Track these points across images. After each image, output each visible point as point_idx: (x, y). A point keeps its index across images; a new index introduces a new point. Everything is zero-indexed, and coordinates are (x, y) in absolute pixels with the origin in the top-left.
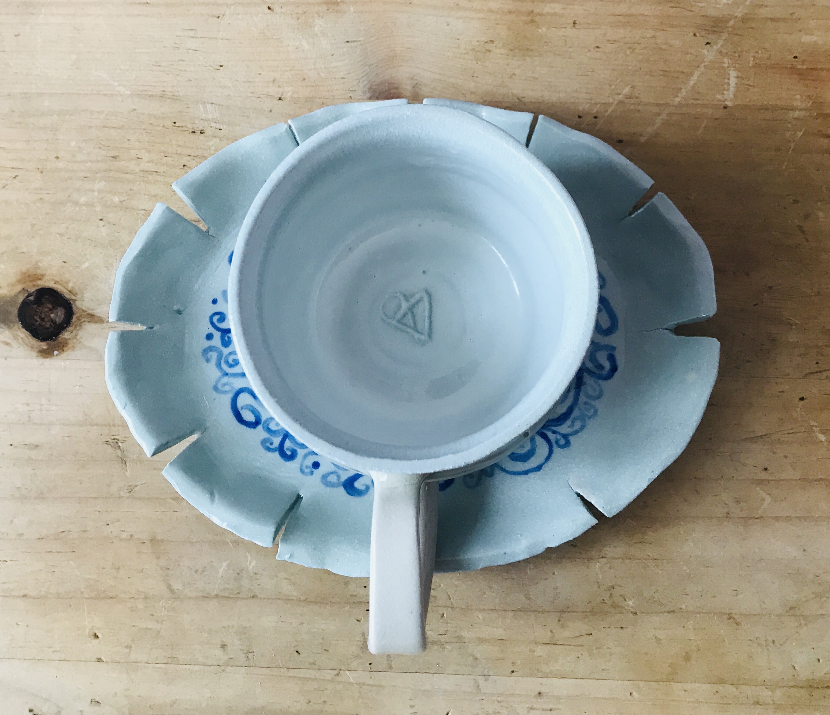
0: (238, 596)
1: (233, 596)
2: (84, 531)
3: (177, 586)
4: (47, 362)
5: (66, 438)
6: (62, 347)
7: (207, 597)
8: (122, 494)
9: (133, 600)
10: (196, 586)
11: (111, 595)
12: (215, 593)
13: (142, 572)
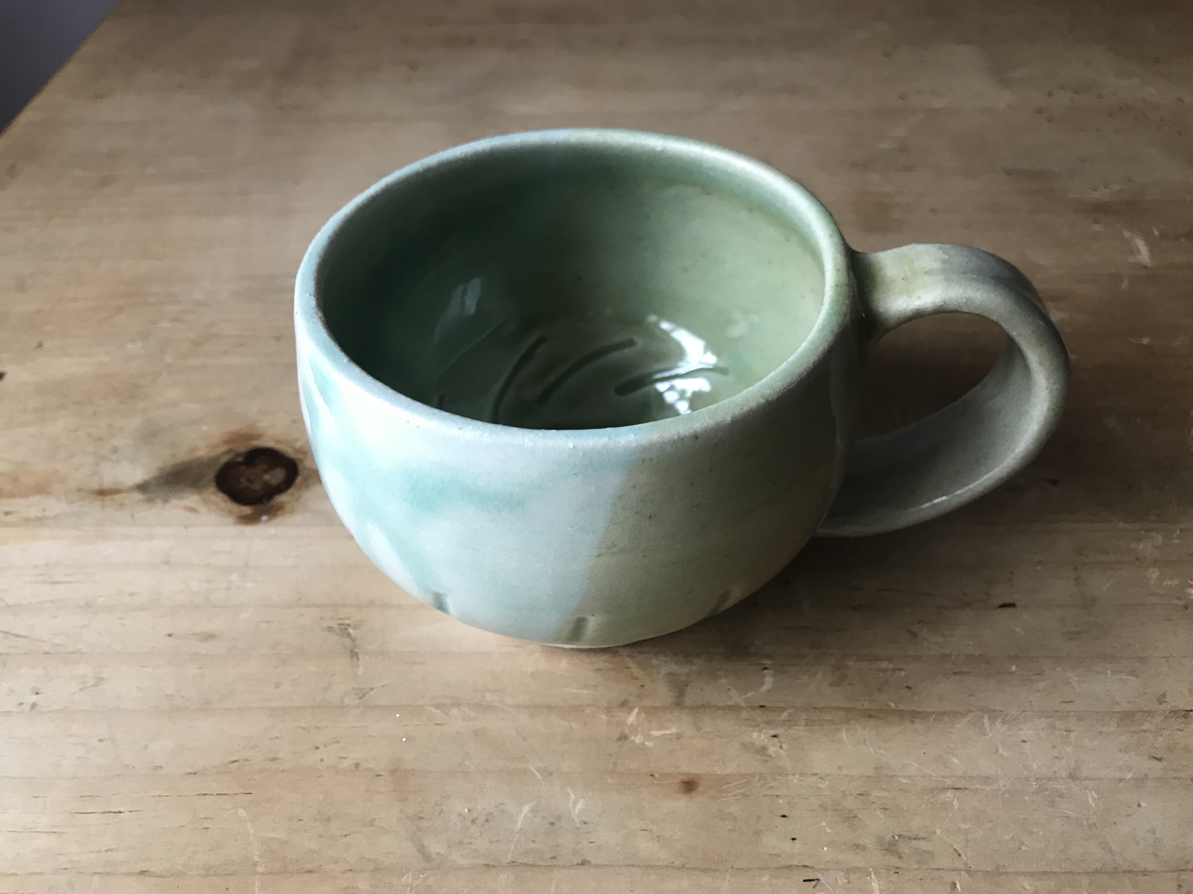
0: (554, 862)
1: (544, 864)
2: (274, 759)
3: (436, 848)
4: (249, 530)
5: (263, 625)
6: (273, 512)
7: (494, 866)
8: (347, 701)
9: (350, 874)
10: (473, 846)
11: (309, 866)
12: (509, 859)
13: (372, 825)
